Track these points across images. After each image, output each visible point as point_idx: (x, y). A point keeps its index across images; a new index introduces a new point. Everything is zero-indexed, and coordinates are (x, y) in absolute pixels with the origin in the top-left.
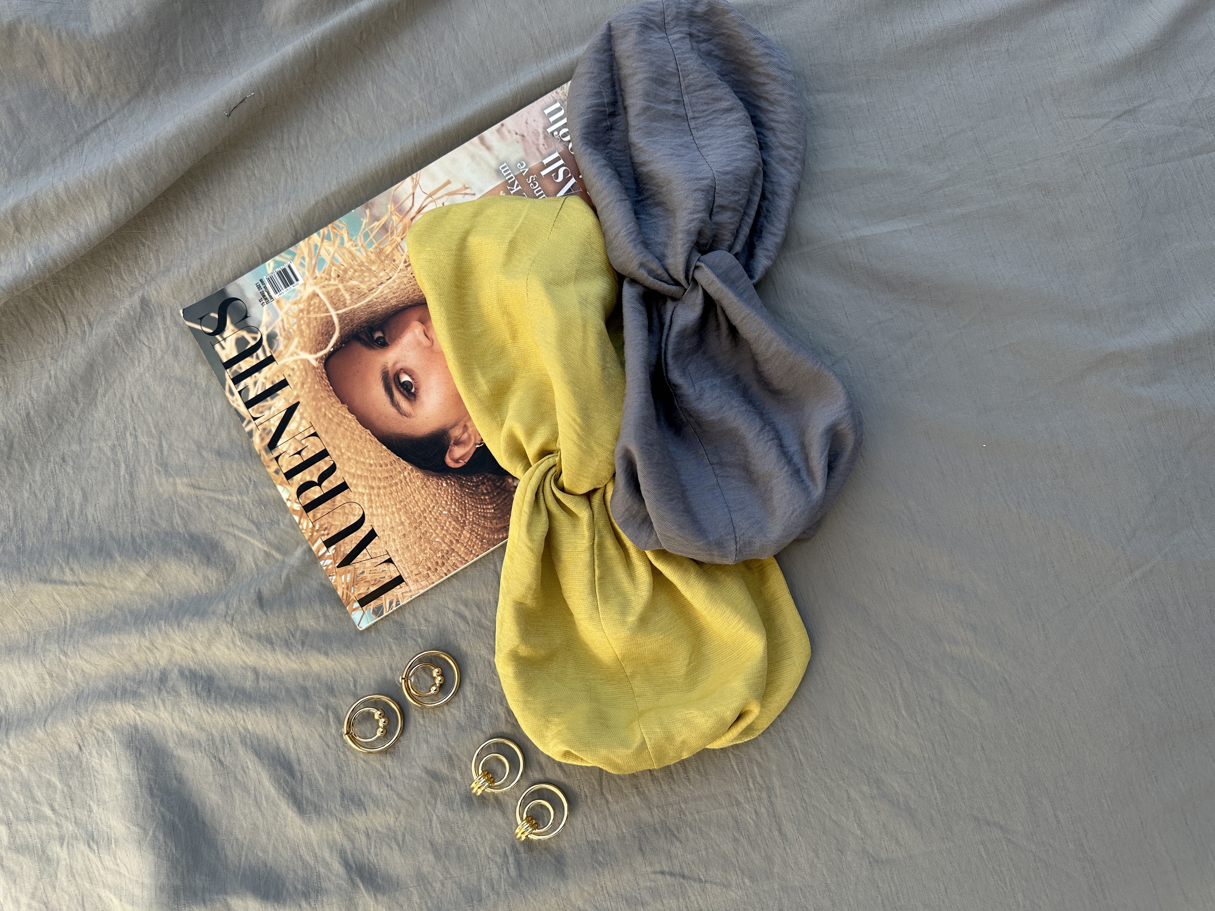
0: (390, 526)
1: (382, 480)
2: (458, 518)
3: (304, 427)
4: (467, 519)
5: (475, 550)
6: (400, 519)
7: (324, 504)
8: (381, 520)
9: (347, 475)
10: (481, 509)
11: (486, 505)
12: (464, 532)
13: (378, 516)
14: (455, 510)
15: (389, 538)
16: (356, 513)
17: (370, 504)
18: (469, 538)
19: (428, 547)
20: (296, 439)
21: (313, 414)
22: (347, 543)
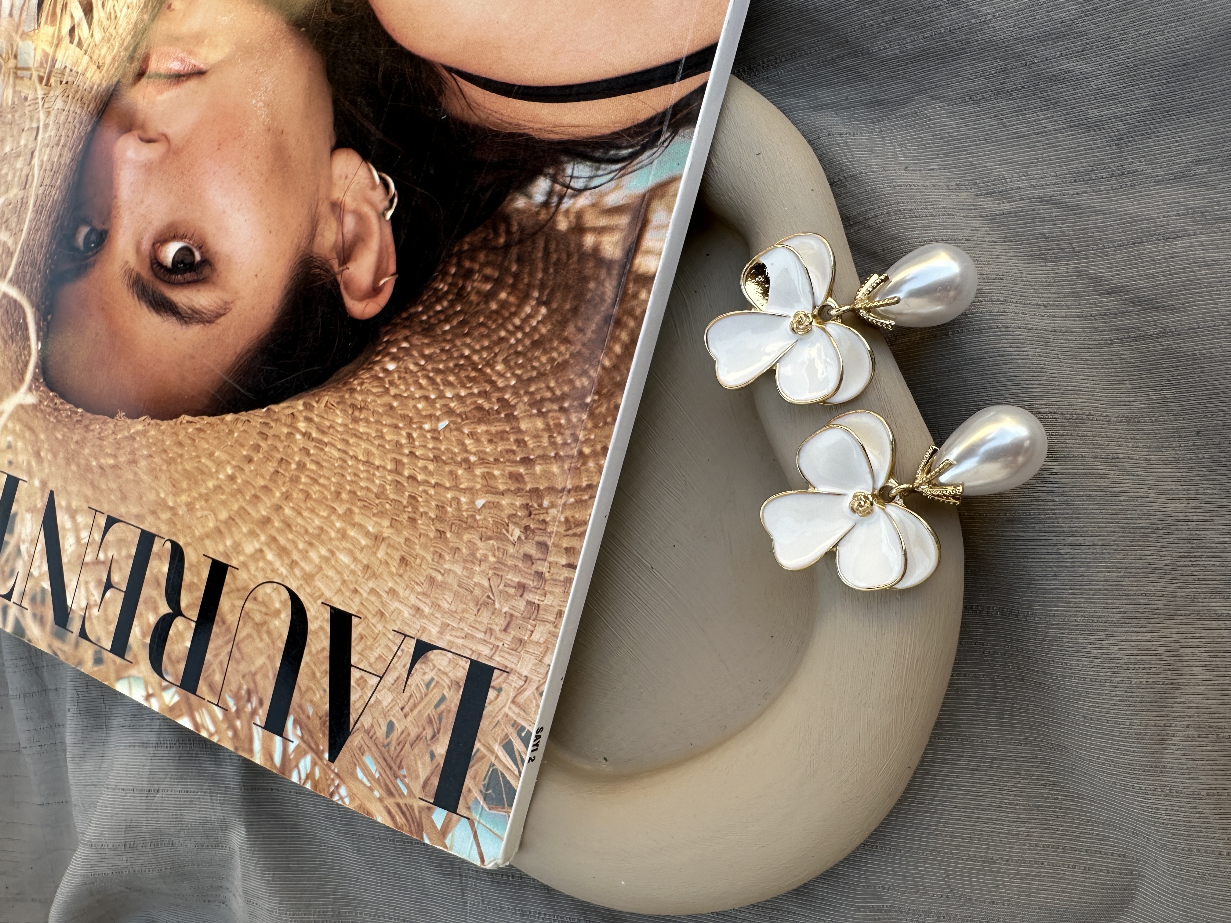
0: (358, 568)
1: (271, 485)
2: (480, 408)
3: (85, 528)
4: (502, 390)
5: (587, 441)
6: (367, 534)
7: (211, 645)
8: (331, 573)
9: (207, 542)
10: (512, 333)
11: (514, 314)
12: (523, 426)
13: (321, 568)
14: (458, 397)
15: (379, 596)
16: (278, 605)
17: (287, 561)
18: (548, 428)
19: (475, 538)
20: (87, 564)
21: (84, 489)
22: (309, 689)
